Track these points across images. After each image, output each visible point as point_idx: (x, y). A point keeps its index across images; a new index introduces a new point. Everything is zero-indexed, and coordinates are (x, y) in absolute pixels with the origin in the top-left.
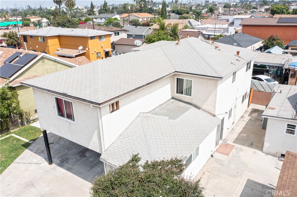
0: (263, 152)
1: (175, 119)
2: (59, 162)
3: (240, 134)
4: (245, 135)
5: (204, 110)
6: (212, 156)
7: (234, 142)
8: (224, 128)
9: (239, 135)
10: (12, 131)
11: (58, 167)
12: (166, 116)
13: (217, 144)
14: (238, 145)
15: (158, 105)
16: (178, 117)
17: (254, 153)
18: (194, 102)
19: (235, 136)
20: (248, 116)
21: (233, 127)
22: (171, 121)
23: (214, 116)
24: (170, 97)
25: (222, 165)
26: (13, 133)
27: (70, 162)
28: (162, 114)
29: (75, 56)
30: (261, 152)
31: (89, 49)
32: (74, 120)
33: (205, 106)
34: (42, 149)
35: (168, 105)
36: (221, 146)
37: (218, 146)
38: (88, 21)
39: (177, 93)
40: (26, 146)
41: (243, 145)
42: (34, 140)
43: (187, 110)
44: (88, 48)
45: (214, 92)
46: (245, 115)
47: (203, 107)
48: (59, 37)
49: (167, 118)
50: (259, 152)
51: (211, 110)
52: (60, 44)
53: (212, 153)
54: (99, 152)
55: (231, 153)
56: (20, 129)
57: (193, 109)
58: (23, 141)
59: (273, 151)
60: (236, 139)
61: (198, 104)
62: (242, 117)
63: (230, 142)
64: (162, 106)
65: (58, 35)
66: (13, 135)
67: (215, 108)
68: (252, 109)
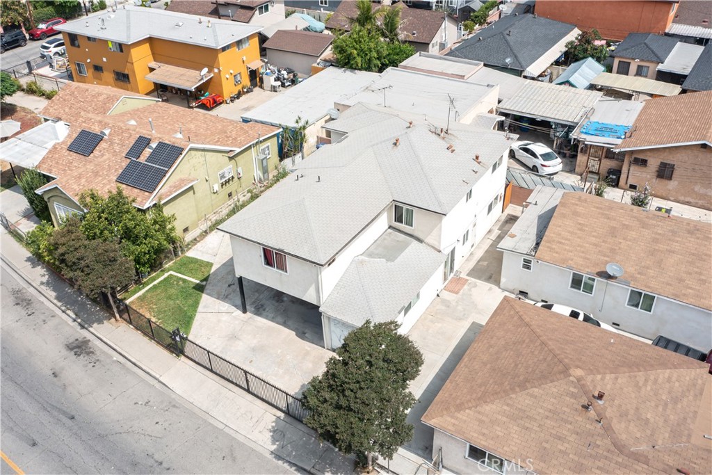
0: (499, 288)
1: (393, 261)
2: (253, 309)
3: (479, 262)
4: (485, 263)
5: (428, 245)
6: (438, 295)
7: (468, 275)
8: (455, 258)
9: (477, 264)
10: (167, 266)
11: (255, 316)
12: (383, 258)
13: (445, 279)
14: (473, 280)
16: (396, 258)
17: (490, 289)
18: (416, 234)
19: (471, 265)
20: (499, 229)
21: (472, 250)
22: (389, 263)
23: (440, 251)
24: (387, 227)
25: (448, 307)
26: (169, 270)
27: (267, 309)
28: (379, 256)
30: (497, 288)
31: (220, 71)
32: (286, 272)
33: (429, 240)
34: (223, 294)
35: (385, 239)
36: (451, 281)
37: (447, 282)
39: (395, 221)
40: (200, 288)
41: (479, 278)
42: (206, 279)
43: (407, 245)
44: (219, 69)
45: (439, 226)
46: (494, 228)
47: (426, 240)
48: (150, 39)
49: (384, 260)
50: (495, 288)
51: (435, 244)
52: (153, 54)
53: (438, 292)
54: (315, 304)
55: (462, 291)
56: (175, 263)
57: (415, 242)
58: (192, 282)
59: (511, 288)
60: (473, 270)
61: (421, 236)
62: (490, 231)
63: (463, 275)
64: (377, 242)
66: (171, 272)
67: (440, 242)
68: (508, 215)
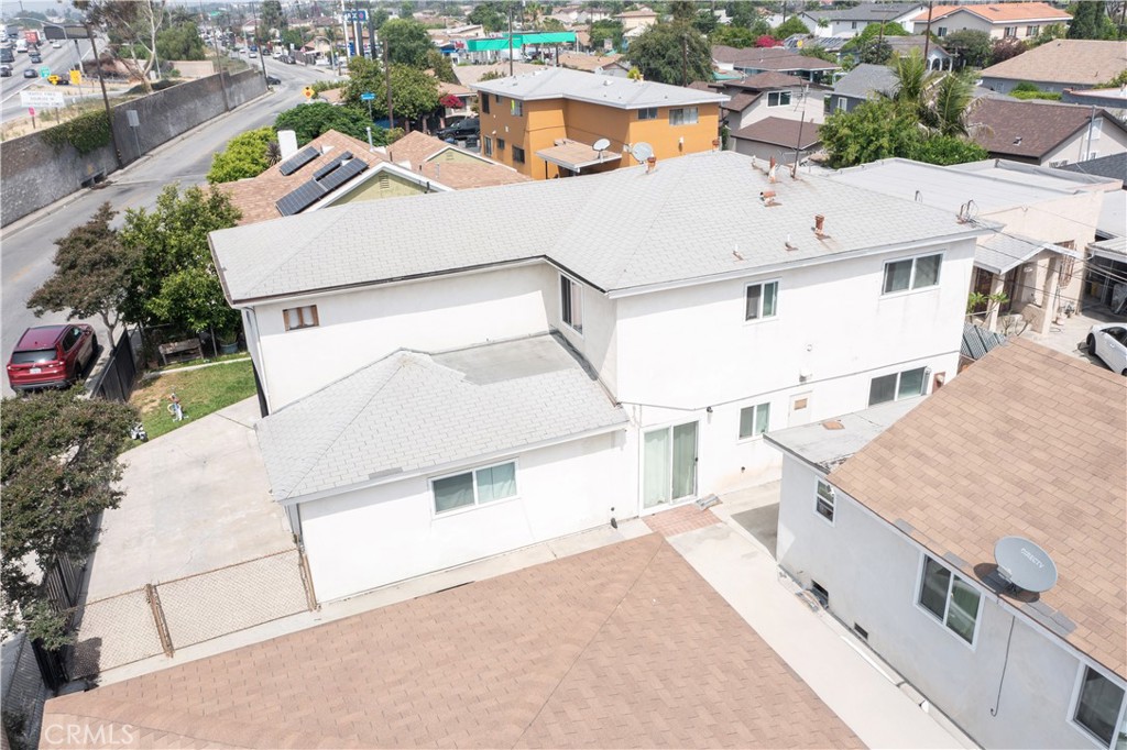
0: (776, 561)
1: (481, 384)
5: (602, 384)
6: (613, 524)
8: (700, 457)
12: (465, 371)
14: (734, 525)
15: (484, 341)
16: (494, 382)
18: (587, 352)
22: (462, 384)
23: (617, 404)
24: (547, 329)
28: (464, 366)
29: (582, 169)
33: (604, 372)
35: (517, 347)
36: (676, 511)
37: (664, 507)
38: (792, 33)
39: (565, 319)
43: (546, 366)
44: (628, 146)
47: (601, 374)
48: (565, 104)
52: (567, 126)
55: (680, 535)
57: (577, 370)
59: (795, 567)
60: (758, 508)
61: (593, 361)
63: (723, 509)
65: (561, 96)
67: (616, 379)
